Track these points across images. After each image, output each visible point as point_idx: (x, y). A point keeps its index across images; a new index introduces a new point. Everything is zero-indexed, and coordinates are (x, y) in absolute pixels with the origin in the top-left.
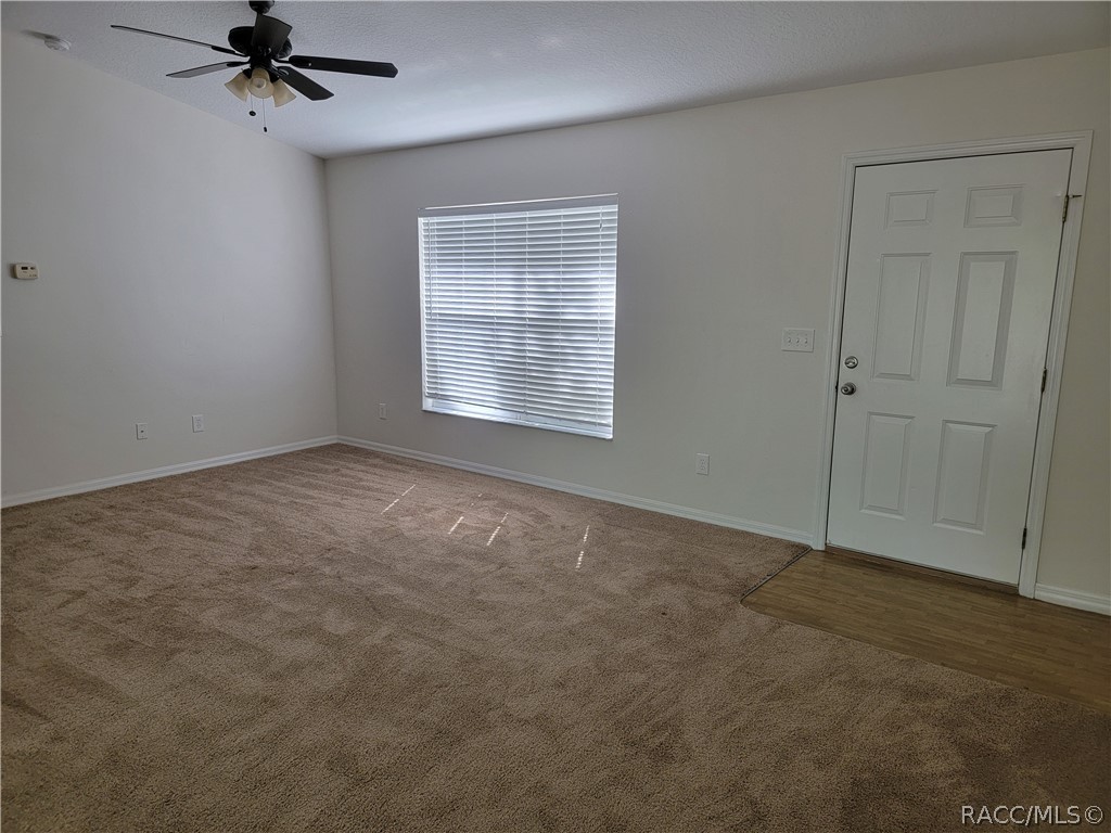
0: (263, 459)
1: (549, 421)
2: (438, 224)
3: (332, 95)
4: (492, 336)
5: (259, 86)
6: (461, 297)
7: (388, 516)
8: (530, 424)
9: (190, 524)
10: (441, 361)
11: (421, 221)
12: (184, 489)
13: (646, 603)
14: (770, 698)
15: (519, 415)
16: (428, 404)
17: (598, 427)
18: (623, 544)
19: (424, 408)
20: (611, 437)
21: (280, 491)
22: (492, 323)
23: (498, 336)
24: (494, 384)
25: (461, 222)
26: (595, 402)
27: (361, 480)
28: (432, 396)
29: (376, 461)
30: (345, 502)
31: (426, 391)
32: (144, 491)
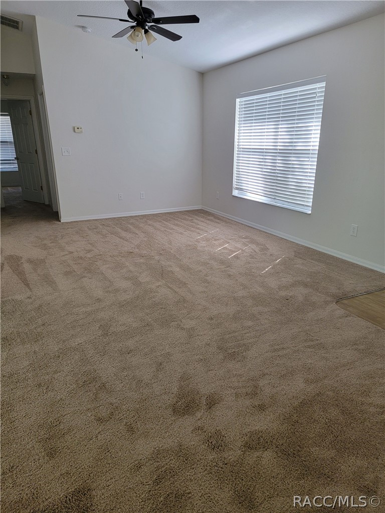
0: (168, 213)
1: (283, 203)
2: (245, 101)
3: (182, 37)
4: (263, 159)
5: (137, 36)
6: (251, 139)
7: (197, 241)
8: (275, 204)
9: (124, 234)
10: (241, 172)
11: (238, 100)
12: (132, 221)
13: (283, 293)
14: (309, 347)
15: (272, 199)
16: (235, 193)
17: (306, 208)
18: (295, 266)
19: (233, 194)
20: (310, 212)
21: (164, 225)
22: (263, 152)
23: (265, 159)
24: (261, 184)
25: (254, 100)
26: (305, 194)
27: (198, 225)
28: (237, 189)
29: (212, 218)
30: (185, 233)
31: (234, 186)
32: (118, 221)
